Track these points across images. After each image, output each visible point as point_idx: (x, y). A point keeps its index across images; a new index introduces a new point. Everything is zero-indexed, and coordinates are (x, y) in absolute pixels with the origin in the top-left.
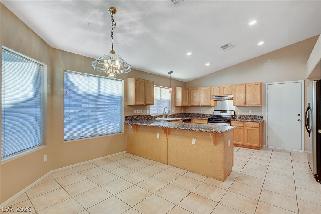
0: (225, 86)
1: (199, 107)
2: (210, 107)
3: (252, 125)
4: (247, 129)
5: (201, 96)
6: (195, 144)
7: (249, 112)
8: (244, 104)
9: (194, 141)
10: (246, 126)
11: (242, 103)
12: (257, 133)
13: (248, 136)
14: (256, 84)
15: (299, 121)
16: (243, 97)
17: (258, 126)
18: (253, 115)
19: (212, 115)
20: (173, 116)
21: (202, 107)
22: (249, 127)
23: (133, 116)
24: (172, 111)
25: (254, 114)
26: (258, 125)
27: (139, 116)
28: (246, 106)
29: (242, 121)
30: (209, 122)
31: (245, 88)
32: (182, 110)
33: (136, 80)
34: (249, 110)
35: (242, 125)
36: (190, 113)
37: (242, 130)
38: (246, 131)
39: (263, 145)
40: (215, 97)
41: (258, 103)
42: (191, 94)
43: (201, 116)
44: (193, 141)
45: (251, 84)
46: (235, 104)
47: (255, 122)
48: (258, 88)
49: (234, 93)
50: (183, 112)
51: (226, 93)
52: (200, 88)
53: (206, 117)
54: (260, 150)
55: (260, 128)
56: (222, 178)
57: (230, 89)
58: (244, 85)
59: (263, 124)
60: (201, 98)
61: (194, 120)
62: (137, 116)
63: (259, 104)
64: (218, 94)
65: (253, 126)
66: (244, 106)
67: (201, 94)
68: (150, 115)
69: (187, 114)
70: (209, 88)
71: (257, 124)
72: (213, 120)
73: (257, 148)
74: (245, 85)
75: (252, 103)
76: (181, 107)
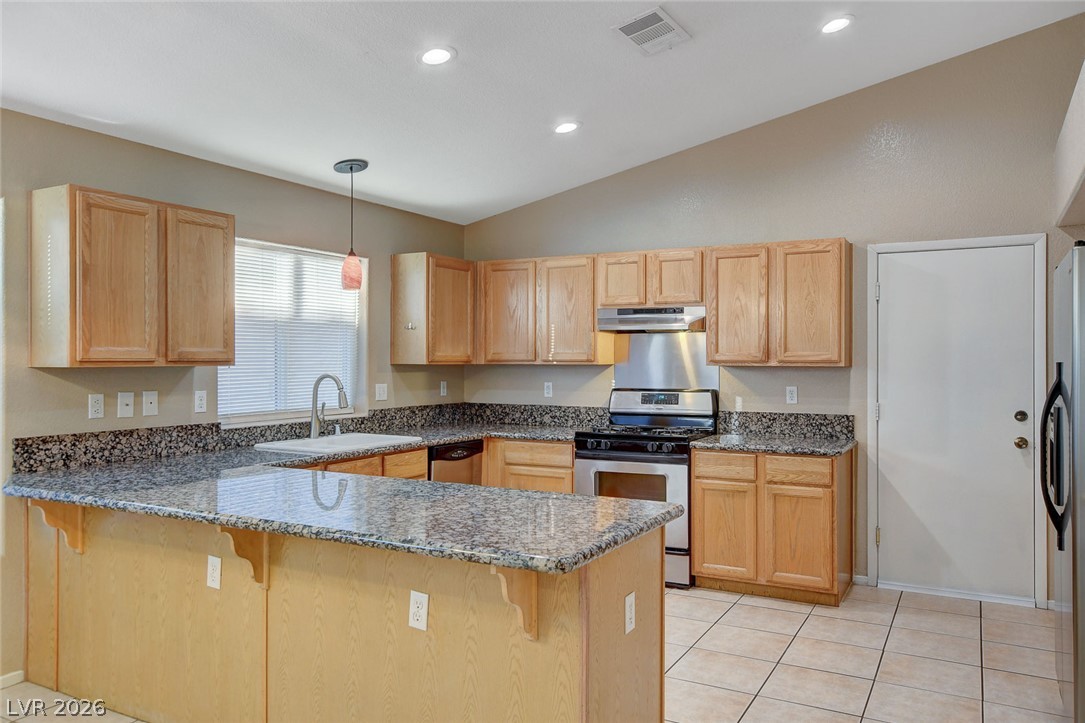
0: (664, 254)
1: (534, 368)
2: (589, 367)
3: (799, 473)
4: (775, 496)
5: (542, 305)
6: (422, 625)
7: (788, 401)
8: (760, 355)
10: (768, 478)
11: (751, 349)
12: (821, 516)
13: (775, 535)
14: (820, 248)
15: (1019, 445)
16: (756, 309)
17: (827, 481)
18: (808, 416)
19: (600, 413)
20: (379, 421)
21: (548, 367)
22: (783, 483)
23: (77, 438)
24: (371, 394)
25: (812, 412)
26: (826, 470)
27: (131, 433)
28: (768, 365)
29: (748, 451)
30: (578, 456)
31: (768, 267)
32: (443, 384)
33: (89, 207)
34: (788, 388)
35: (748, 472)
36: (487, 401)
37: (749, 500)
38: (767, 506)
39: (858, 578)
40: (615, 314)
41: (831, 352)
42: (491, 293)
43: (547, 419)
44: (413, 609)
45: (795, 250)
46: (718, 357)
47: (813, 454)
48: (831, 268)
49: (709, 294)
50: (444, 395)
51: (670, 295)
52: (538, 260)
53: (570, 423)
54: (836, 605)
55: (835, 489)
57: (690, 271)
58: (763, 255)
59: (853, 462)
60: (541, 318)
61: (501, 444)
62: (116, 434)
63: (835, 357)
64: (634, 300)
65: (802, 478)
66: (760, 367)
67: (542, 296)
68: (218, 426)
69: (471, 405)
70: (583, 261)
71: (821, 467)
72: (603, 446)
73: (822, 598)
74: (768, 251)
75: (801, 352)
76: (435, 370)
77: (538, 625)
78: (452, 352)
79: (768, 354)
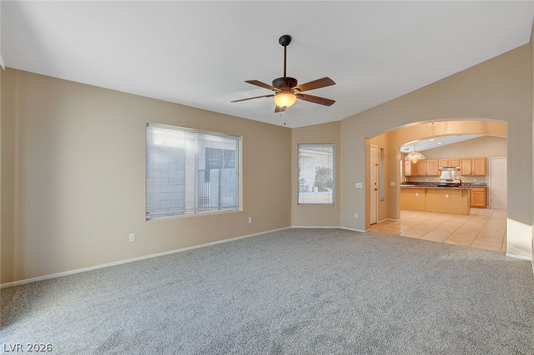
0: (452, 159)
1: (425, 176)
2: (436, 176)
5: (428, 167)
7: (474, 181)
9: (447, 196)
10: (473, 191)
11: (468, 172)
12: (483, 196)
14: (481, 158)
16: (469, 166)
19: (437, 183)
21: (429, 176)
31: (471, 161)
34: (474, 179)
38: (473, 195)
39: (487, 205)
40: (442, 168)
42: (418, 165)
43: (426, 184)
45: (476, 159)
46: (462, 174)
48: (483, 161)
49: (461, 165)
51: (453, 165)
52: (427, 160)
54: (484, 208)
55: (484, 192)
56: (467, 214)
57: (457, 162)
58: (471, 159)
59: (486, 189)
60: (428, 169)
63: (483, 174)
64: (446, 166)
65: (479, 191)
66: (471, 175)
67: (428, 165)
70: (436, 160)
71: (483, 189)
73: (482, 207)
75: (477, 173)
76: (408, 177)
77: (462, 196)
78: (413, 174)
79: (471, 174)
